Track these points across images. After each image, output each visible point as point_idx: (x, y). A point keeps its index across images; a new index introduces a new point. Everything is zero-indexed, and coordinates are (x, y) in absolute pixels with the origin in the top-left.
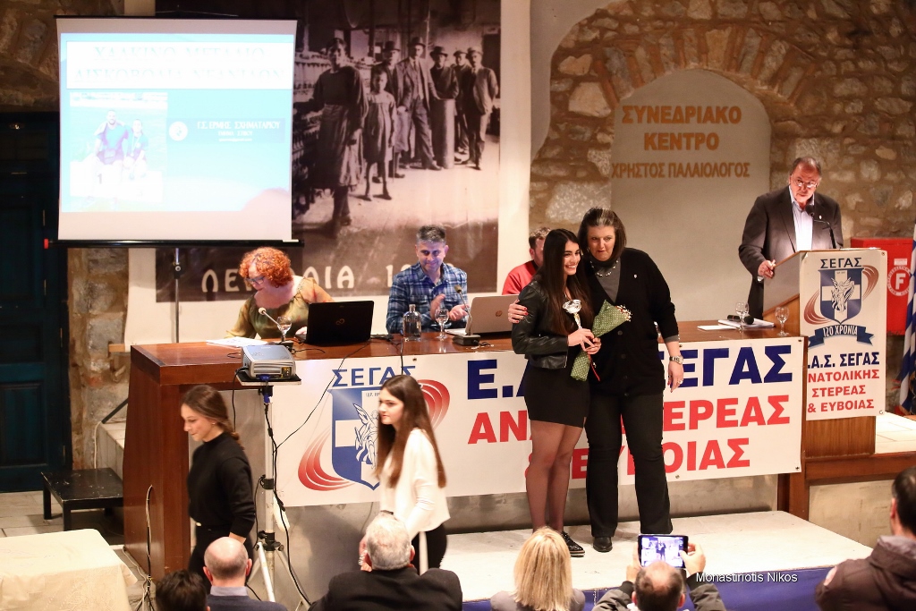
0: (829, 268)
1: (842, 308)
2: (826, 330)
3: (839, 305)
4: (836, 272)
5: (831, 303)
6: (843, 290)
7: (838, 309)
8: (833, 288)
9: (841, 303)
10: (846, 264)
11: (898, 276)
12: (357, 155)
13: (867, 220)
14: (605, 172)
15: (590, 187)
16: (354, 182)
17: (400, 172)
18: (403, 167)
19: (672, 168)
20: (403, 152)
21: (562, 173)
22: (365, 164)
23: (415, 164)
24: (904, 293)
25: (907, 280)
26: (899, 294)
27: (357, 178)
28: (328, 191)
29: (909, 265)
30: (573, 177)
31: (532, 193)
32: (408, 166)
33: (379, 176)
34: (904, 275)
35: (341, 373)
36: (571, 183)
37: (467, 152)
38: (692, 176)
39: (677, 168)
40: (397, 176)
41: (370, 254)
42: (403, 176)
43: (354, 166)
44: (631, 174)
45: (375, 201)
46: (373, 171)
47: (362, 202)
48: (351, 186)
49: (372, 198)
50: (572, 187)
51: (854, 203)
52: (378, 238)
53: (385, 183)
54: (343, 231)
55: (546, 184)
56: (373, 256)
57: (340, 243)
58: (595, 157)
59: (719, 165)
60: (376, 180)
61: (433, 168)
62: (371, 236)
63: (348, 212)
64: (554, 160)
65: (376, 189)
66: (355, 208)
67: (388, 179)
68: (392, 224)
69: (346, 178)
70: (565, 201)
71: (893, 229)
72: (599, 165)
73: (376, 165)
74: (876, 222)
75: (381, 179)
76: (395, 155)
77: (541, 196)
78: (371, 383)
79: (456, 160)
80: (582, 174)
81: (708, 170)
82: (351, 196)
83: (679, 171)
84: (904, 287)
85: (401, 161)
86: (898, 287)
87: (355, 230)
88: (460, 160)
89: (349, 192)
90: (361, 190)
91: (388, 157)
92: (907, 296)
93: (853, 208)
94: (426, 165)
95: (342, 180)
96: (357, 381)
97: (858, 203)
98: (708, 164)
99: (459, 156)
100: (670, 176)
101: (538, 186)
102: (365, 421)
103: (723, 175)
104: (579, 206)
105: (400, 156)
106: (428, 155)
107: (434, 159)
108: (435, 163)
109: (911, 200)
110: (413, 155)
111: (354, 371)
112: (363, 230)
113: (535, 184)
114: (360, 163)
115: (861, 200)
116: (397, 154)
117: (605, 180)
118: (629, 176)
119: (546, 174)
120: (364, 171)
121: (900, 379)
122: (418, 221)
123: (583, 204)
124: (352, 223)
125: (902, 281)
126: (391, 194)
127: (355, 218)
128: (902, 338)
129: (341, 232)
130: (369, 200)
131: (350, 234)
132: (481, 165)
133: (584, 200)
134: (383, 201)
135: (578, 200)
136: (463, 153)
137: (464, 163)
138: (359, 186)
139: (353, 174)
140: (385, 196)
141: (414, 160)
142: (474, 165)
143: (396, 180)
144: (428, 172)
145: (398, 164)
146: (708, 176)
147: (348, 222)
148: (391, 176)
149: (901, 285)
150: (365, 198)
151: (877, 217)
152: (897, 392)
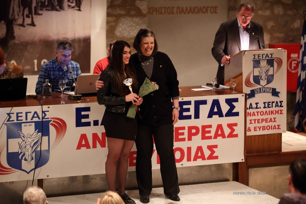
0: (257, 59)
1: (264, 79)
2: (256, 90)
3: (262, 78)
4: (261, 61)
5: (258, 76)
6: (264, 70)
7: (262, 80)
8: (259, 69)
9: (264, 76)
10: (266, 57)
11: (293, 62)
12: (18, 3)
13: (277, 35)
14: (145, 12)
15: (137, 20)
16: (16, 17)
17: (40, 12)
18: (42, 10)
19: (178, 9)
20: (41, 2)
21: (123, 12)
22: (22, 8)
23: (48, 8)
24: (296, 71)
25: (297, 65)
26: (293, 72)
27: (18, 15)
28: (3, 22)
29: (298, 57)
30: (128, 15)
31: (108, 22)
32: (44, 9)
33: (29, 14)
34: (296, 62)
35: (11, 115)
36: (127, 17)
37: (74, 2)
38: (188, 13)
39: (181, 9)
40: (39, 14)
41: (26, 54)
42: (42, 14)
43: (16, 9)
44: (158, 12)
45: (27, 27)
46: (26, 12)
47: (21, 28)
48: (15, 20)
49: (26, 26)
50: (128, 19)
51: (271, 26)
52: (29, 46)
53: (32, 18)
54: (11, 43)
55: (114, 18)
56: (27, 55)
57: (10, 48)
58: (139, 4)
59: (202, 8)
60: (28, 16)
61: (57, 10)
62: (26, 45)
63: (14, 33)
64: (118, 6)
65: (28, 21)
66: (17, 31)
67: (34, 16)
68: (37, 39)
69: (12, 15)
70: (124, 27)
71: (290, 39)
72: (141, 8)
73: (27, 8)
74: (281, 35)
75: (30, 16)
76: (37, 3)
77: (112, 24)
78: (26, 119)
79: (69, 6)
80: (133, 13)
81: (196, 10)
82: (15, 24)
83: (182, 11)
84: (296, 68)
85: (41, 6)
86: (293, 68)
87: (18, 42)
88: (70, 6)
89: (14, 23)
90: (20, 21)
91: (34, 5)
92: (297, 72)
93: (270, 29)
94: (53, 9)
95: (10, 16)
96: (19, 118)
97: (272, 26)
98: (197, 7)
99: (70, 4)
100: (177, 13)
101: (111, 19)
102: (24, 139)
103: (204, 13)
104: (132, 29)
105: (40, 4)
106: (55, 4)
107: (58, 5)
108: (58, 7)
109: (299, 24)
110: (46, 3)
111: (17, 114)
112: (22, 42)
113: (109, 18)
114: (19, 8)
115: (274, 25)
116: (38, 3)
117: (144, 16)
118: (156, 14)
119: (115, 13)
120: (21, 12)
121: (294, 114)
122: (50, 37)
123: (133, 28)
124: (16, 38)
125: (295, 65)
126: (36, 23)
127: (17, 35)
128: (295, 94)
129: (10, 43)
130: (24, 26)
131: (15, 44)
132: (82, 9)
133: (134, 26)
134: (32, 27)
135: (131, 26)
136: (72, 2)
137: (73, 7)
138: (19, 19)
139: (16, 13)
140: (33, 24)
141: (47, 6)
142: (78, 9)
143: (38, 16)
144: (54, 13)
145: (39, 8)
146: (196, 13)
147: (13, 37)
148: (35, 14)
149: (294, 67)
150: (22, 25)
151: (282, 33)
152: (293, 121)
